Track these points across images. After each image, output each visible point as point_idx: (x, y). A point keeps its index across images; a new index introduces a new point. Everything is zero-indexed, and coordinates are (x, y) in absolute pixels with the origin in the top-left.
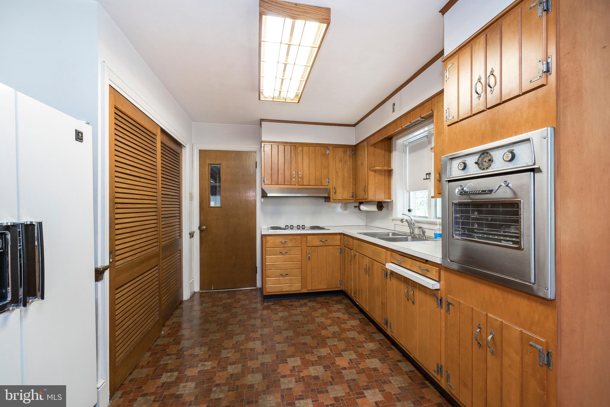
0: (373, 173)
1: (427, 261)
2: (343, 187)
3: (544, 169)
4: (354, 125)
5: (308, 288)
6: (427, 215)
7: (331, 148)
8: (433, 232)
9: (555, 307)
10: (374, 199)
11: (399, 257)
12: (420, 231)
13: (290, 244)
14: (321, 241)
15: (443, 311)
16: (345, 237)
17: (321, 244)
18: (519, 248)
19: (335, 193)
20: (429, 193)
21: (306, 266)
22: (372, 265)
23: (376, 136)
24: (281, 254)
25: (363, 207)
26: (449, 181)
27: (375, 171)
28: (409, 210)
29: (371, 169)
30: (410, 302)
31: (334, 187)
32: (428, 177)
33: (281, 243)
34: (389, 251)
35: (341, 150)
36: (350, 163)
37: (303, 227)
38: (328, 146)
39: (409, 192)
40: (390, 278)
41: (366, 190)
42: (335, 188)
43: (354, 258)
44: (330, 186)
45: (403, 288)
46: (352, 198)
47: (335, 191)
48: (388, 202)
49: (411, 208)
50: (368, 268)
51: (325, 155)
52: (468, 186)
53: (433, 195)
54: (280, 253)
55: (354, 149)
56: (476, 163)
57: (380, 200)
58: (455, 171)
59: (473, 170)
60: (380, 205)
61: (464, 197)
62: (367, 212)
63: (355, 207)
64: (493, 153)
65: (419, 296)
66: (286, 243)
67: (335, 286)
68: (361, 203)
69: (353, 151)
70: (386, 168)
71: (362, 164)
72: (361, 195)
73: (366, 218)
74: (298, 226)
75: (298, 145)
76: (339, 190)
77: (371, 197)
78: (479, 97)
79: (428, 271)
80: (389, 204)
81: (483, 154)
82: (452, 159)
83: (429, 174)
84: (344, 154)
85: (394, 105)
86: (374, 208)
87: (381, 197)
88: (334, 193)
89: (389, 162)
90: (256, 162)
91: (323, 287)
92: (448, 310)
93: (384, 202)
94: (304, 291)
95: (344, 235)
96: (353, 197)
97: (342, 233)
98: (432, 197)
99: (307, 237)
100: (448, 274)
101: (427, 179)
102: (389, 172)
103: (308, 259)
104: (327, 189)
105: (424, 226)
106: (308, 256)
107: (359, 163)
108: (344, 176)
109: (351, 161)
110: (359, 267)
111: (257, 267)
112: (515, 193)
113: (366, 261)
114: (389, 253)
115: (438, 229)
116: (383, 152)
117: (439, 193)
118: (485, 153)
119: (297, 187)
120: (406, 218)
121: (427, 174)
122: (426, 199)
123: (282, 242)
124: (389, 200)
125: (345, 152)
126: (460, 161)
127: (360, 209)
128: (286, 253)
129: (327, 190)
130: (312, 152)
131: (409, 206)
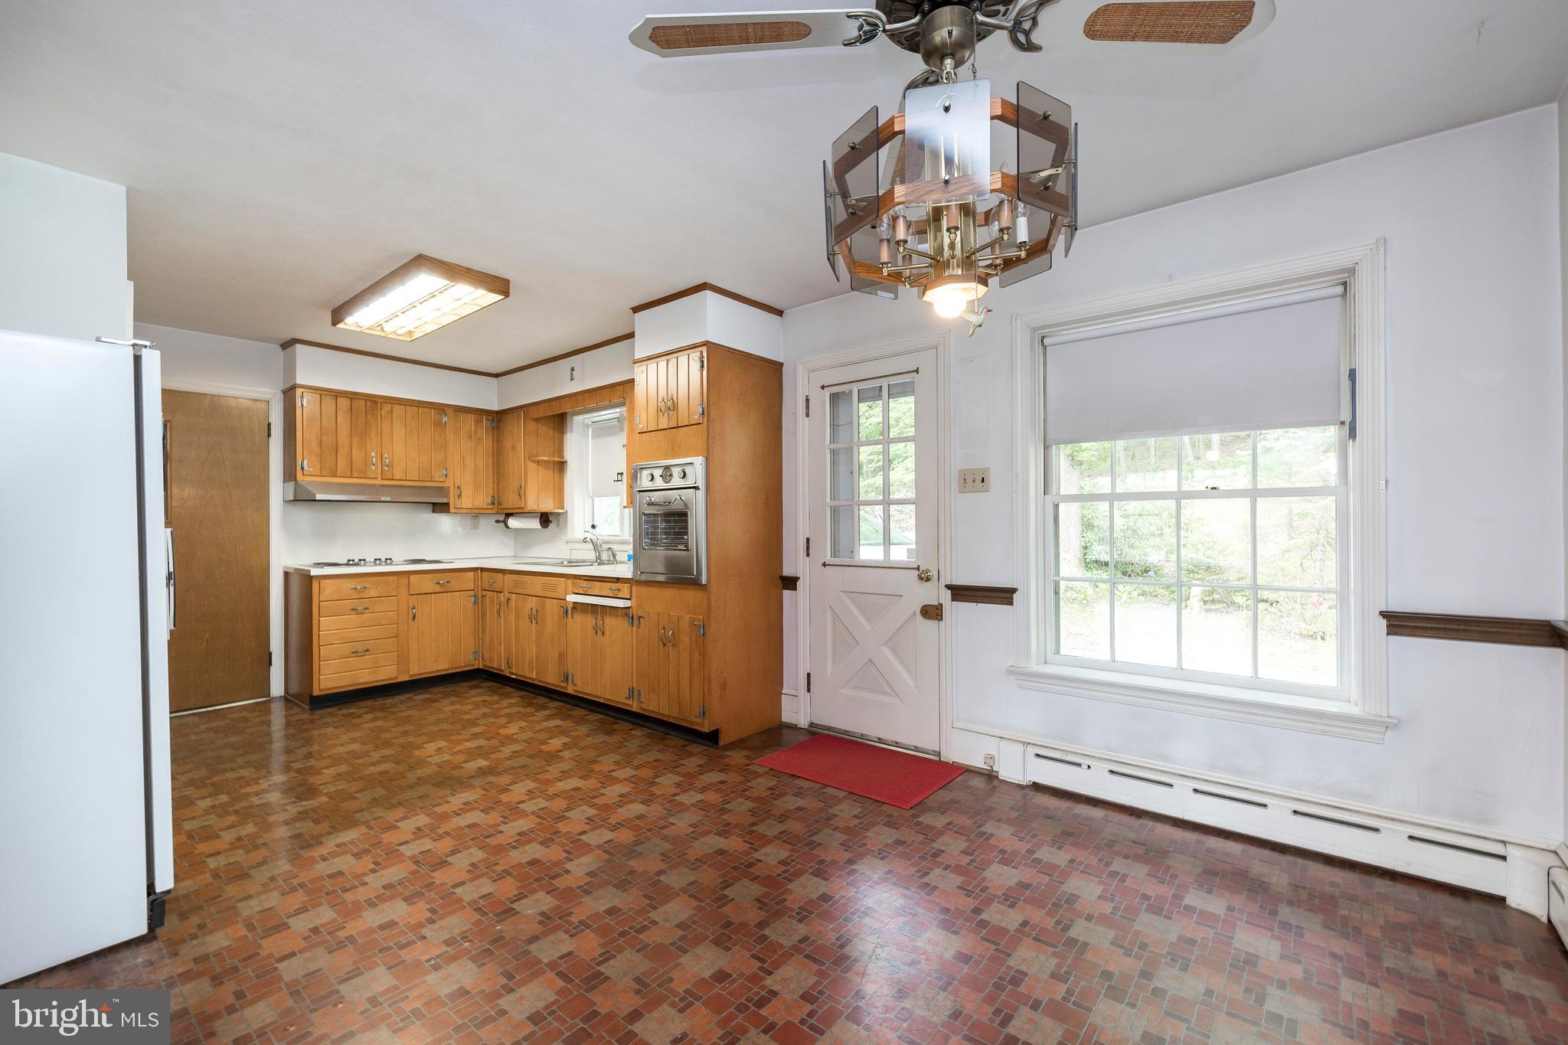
0: (534, 465)
1: (618, 579)
2: (476, 487)
3: (700, 487)
4: (497, 376)
5: (411, 673)
6: (618, 533)
7: (450, 412)
8: (626, 554)
9: (706, 590)
10: (536, 508)
11: (584, 584)
12: (609, 556)
13: (373, 593)
14: (438, 583)
15: (634, 628)
16: (484, 573)
17: (438, 588)
18: (688, 550)
19: (459, 496)
20: (621, 501)
21: (408, 631)
22: (543, 605)
23: (542, 406)
24: (354, 612)
25: (512, 522)
26: (640, 491)
27: (538, 462)
28: (593, 527)
29: (531, 457)
30: (600, 633)
31: (456, 486)
32: (620, 479)
33: (354, 591)
34: (570, 578)
35: (472, 417)
36: (487, 443)
37: (389, 561)
38: (445, 408)
39: (593, 499)
40: (572, 614)
41: (521, 493)
42: (458, 487)
43: (506, 605)
44: (449, 483)
45: (589, 620)
46: (491, 506)
47: (459, 493)
48: (558, 514)
49: (595, 523)
50: (534, 612)
51: (438, 425)
52: (656, 497)
53: (625, 505)
54: (353, 610)
55: (498, 419)
56: (661, 476)
57: (546, 510)
58: (645, 482)
59: (659, 483)
60: (545, 519)
61: (652, 507)
62: (517, 530)
63: (497, 522)
64: (673, 469)
65: (610, 622)
66: (364, 591)
67: (465, 661)
68: (508, 515)
69: (493, 420)
70: (556, 459)
71: (513, 448)
72: (511, 501)
73: (515, 543)
74: (376, 560)
75: (382, 400)
76: (468, 492)
77: (532, 504)
78: (664, 415)
79: (619, 590)
80: (561, 517)
81: (666, 468)
82: (642, 468)
83: (622, 474)
84: (476, 426)
85: (573, 369)
86: (535, 524)
87: (547, 506)
88: (457, 497)
89: (560, 449)
90: (269, 425)
91: (440, 666)
92: (639, 627)
93: (551, 513)
94: (404, 678)
95: (483, 570)
96: (494, 504)
97: (477, 568)
98: (625, 507)
99: (409, 577)
100: (639, 588)
101: (618, 481)
102: (561, 466)
103: (411, 616)
104: (441, 488)
105: (615, 547)
106: (410, 613)
107: (508, 444)
108: (476, 466)
109: (491, 438)
110: (517, 617)
111: (270, 654)
112: (686, 505)
113: (532, 603)
114: (570, 582)
115: (630, 549)
116: (551, 431)
117: (631, 502)
118: (667, 468)
119: (379, 482)
120: (589, 536)
121: (618, 474)
122: (617, 509)
123: (355, 588)
124: (561, 511)
125: (478, 422)
126: (648, 472)
127: (507, 527)
128: (366, 609)
129: (442, 490)
130: (413, 417)
131: (593, 520)
